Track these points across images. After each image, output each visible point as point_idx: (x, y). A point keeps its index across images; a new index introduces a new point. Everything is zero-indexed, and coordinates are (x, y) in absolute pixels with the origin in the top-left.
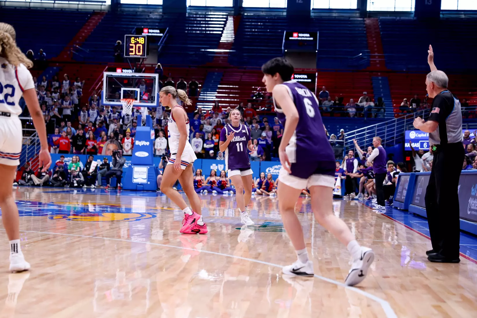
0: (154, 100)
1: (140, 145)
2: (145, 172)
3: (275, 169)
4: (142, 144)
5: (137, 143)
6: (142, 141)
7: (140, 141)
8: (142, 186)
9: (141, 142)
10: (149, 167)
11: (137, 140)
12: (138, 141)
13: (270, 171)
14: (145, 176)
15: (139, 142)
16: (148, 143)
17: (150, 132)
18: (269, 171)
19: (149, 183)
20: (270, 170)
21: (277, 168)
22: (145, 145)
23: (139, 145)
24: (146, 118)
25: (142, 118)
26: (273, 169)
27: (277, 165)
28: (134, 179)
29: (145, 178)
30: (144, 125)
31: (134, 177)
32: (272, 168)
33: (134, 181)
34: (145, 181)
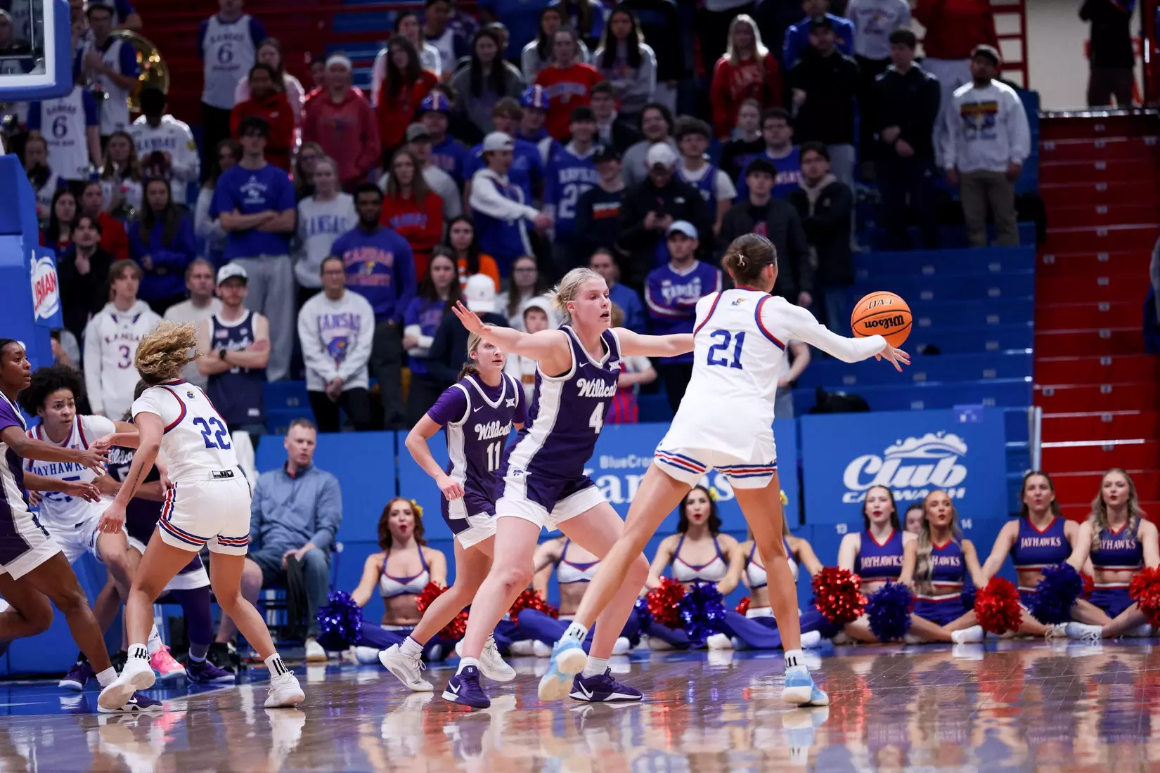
0: (40, 52)
3: (906, 462)
13: (872, 477)
17: (26, 272)
18: (865, 478)
20: (869, 470)
21: (920, 454)
26: (892, 464)
27: (919, 435)
32: (883, 458)
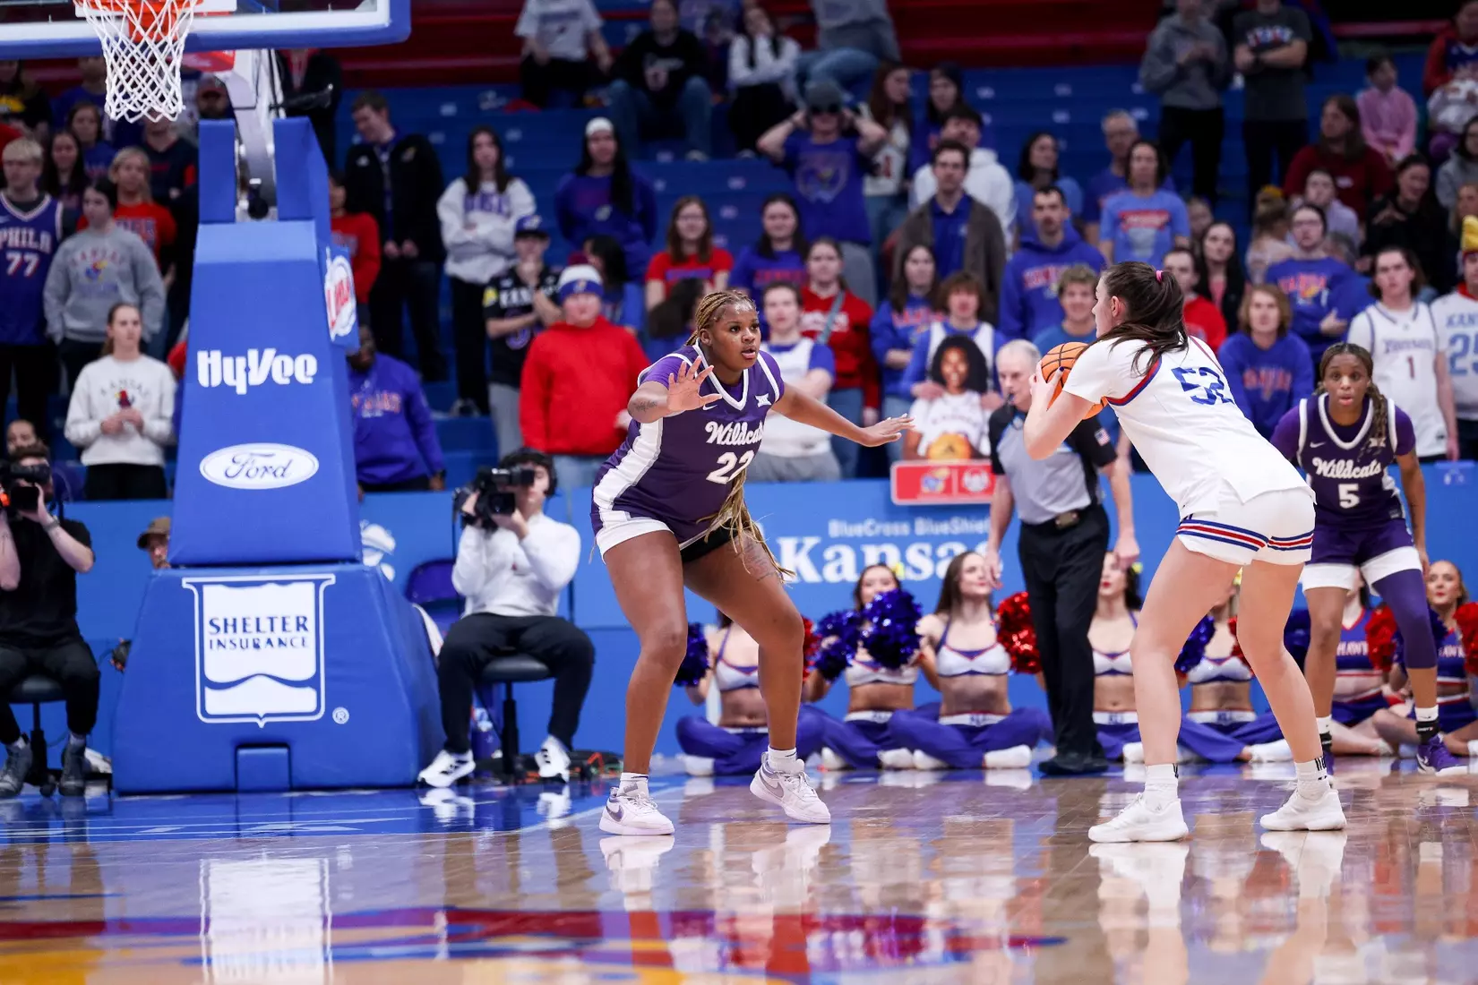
1: (242, 390)
2: (300, 626)
4: (258, 378)
5: (211, 368)
6: (253, 354)
7: (233, 349)
8: (283, 751)
9: (241, 361)
10: (332, 579)
11: (209, 348)
12: (216, 355)
14: (303, 659)
15: (229, 361)
16: (304, 368)
19: (341, 716)
22: (279, 379)
23: (225, 390)
24: (271, 148)
25: (241, 150)
28: (208, 691)
29: (307, 672)
30: (258, 210)
31: (212, 675)
33: (210, 710)
34: (304, 702)
